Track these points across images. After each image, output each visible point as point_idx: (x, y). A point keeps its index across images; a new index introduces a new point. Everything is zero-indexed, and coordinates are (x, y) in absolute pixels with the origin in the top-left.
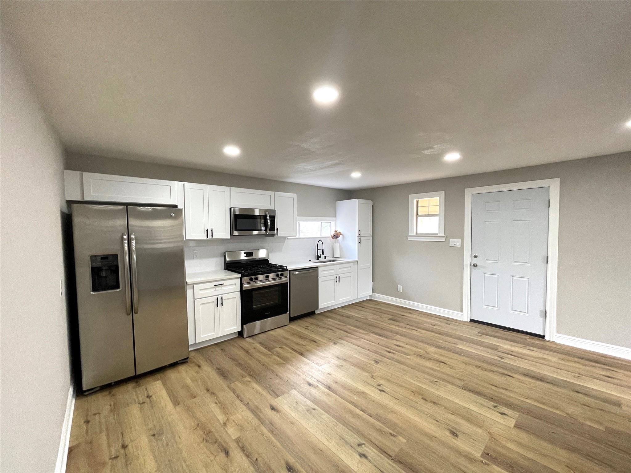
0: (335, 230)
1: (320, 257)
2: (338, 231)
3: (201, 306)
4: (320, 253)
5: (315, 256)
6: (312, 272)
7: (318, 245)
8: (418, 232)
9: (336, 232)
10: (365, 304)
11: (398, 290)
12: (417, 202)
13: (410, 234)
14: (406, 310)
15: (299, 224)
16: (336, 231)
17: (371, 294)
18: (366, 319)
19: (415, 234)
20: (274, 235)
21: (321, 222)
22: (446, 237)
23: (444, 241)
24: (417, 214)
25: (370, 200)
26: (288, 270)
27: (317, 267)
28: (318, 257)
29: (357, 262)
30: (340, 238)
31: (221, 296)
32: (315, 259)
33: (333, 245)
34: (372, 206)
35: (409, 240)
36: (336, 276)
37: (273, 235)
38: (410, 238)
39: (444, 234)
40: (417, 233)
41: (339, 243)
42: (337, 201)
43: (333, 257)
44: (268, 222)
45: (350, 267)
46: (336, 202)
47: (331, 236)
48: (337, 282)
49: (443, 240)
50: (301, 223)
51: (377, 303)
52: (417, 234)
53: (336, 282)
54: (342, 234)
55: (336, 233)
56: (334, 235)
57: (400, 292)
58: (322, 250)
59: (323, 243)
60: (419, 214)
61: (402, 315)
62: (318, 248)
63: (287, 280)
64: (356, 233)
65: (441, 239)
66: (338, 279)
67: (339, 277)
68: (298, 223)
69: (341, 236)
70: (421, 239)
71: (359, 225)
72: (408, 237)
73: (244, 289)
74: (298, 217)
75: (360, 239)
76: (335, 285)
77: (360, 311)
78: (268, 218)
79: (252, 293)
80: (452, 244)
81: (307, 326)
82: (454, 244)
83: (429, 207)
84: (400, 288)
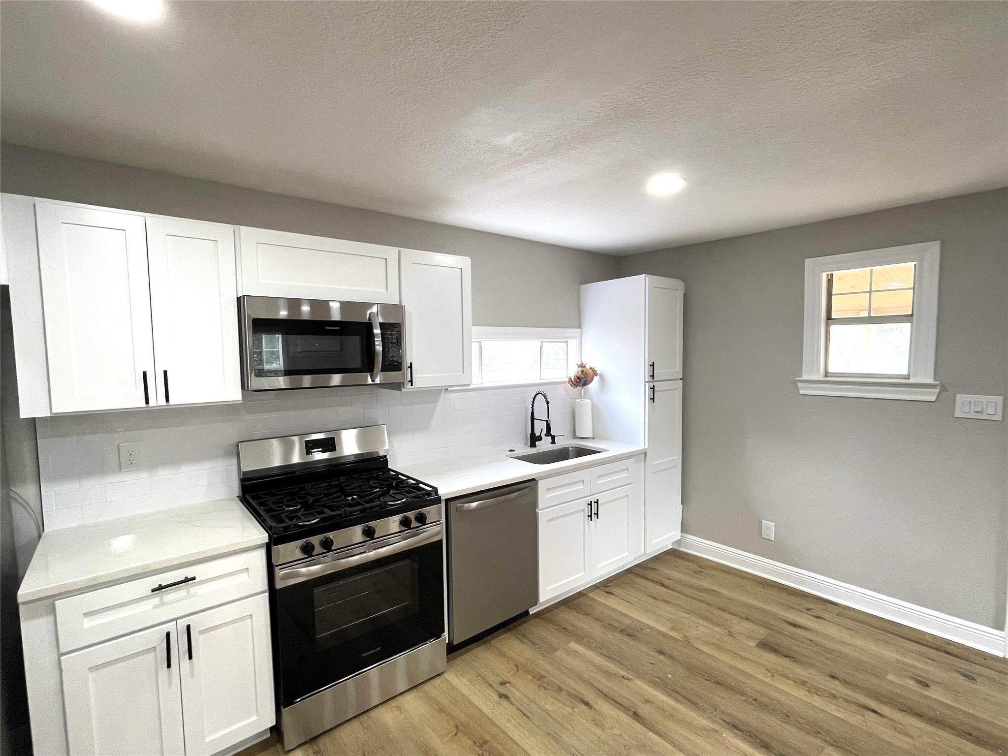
0: (579, 363)
1: (540, 438)
2: (588, 367)
3: (91, 675)
4: (540, 427)
5: (527, 437)
6: (520, 496)
7: (533, 405)
8: (831, 370)
9: (584, 369)
10: (667, 571)
11: (760, 534)
12: (830, 282)
13: (804, 378)
14: (793, 599)
15: (481, 348)
16: (582, 366)
17: (679, 538)
18: (687, 643)
19: (821, 377)
20: (400, 383)
21: (542, 342)
22: (943, 389)
23: (933, 398)
24: (829, 318)
25: (678, 279)
26: (443, 498)
27: (534, 480)
28: (534, 440)
29: (644, 455)
30: (594, 385)
31: (183, 624)
32: (526, 444)
33: (574, 403)
34: (684, 294)
35: (802, 392)
36: (589, 499)
37: (398, 386)
38: (803, 388)
39: (935, 380)
40: (827, 374)
41: (590, 398)
42: (582, 284)
43: (575, 436)
44: (376, 343)
45: (627, 469)
46: (581, 286)
47: (567, 380)
48: (591, 516)
49: (931, 396)
50: (486, 344)
51: (701, 566)
52: (826, 376)
53: (587, 519)
54: (598, 372)
55: (582, 371)
56: (579, 378)
57: (772, 541)
58: (547, 421)
59: (548, 403)
60: (833, 317)
61: (795, 625)
62: (533, 413)
63: (438, 533)
64: (642, 373)
66: (593, 511)
67: (597, 502)
68: (475, 347)
69: (596, 378)
70: (846, 390)
71: (652, 348)
72: (799, 385)
73: (279, 585)
74: (475, 329)
75: (653, 388)
76: (586, 525)
77: (660, 604)
78: (377, 331)
79: (313, 591)
80: (967, 409)
81: (503, 684)
82: (976, 412)
83: (872, 293)
84: (770, 529)
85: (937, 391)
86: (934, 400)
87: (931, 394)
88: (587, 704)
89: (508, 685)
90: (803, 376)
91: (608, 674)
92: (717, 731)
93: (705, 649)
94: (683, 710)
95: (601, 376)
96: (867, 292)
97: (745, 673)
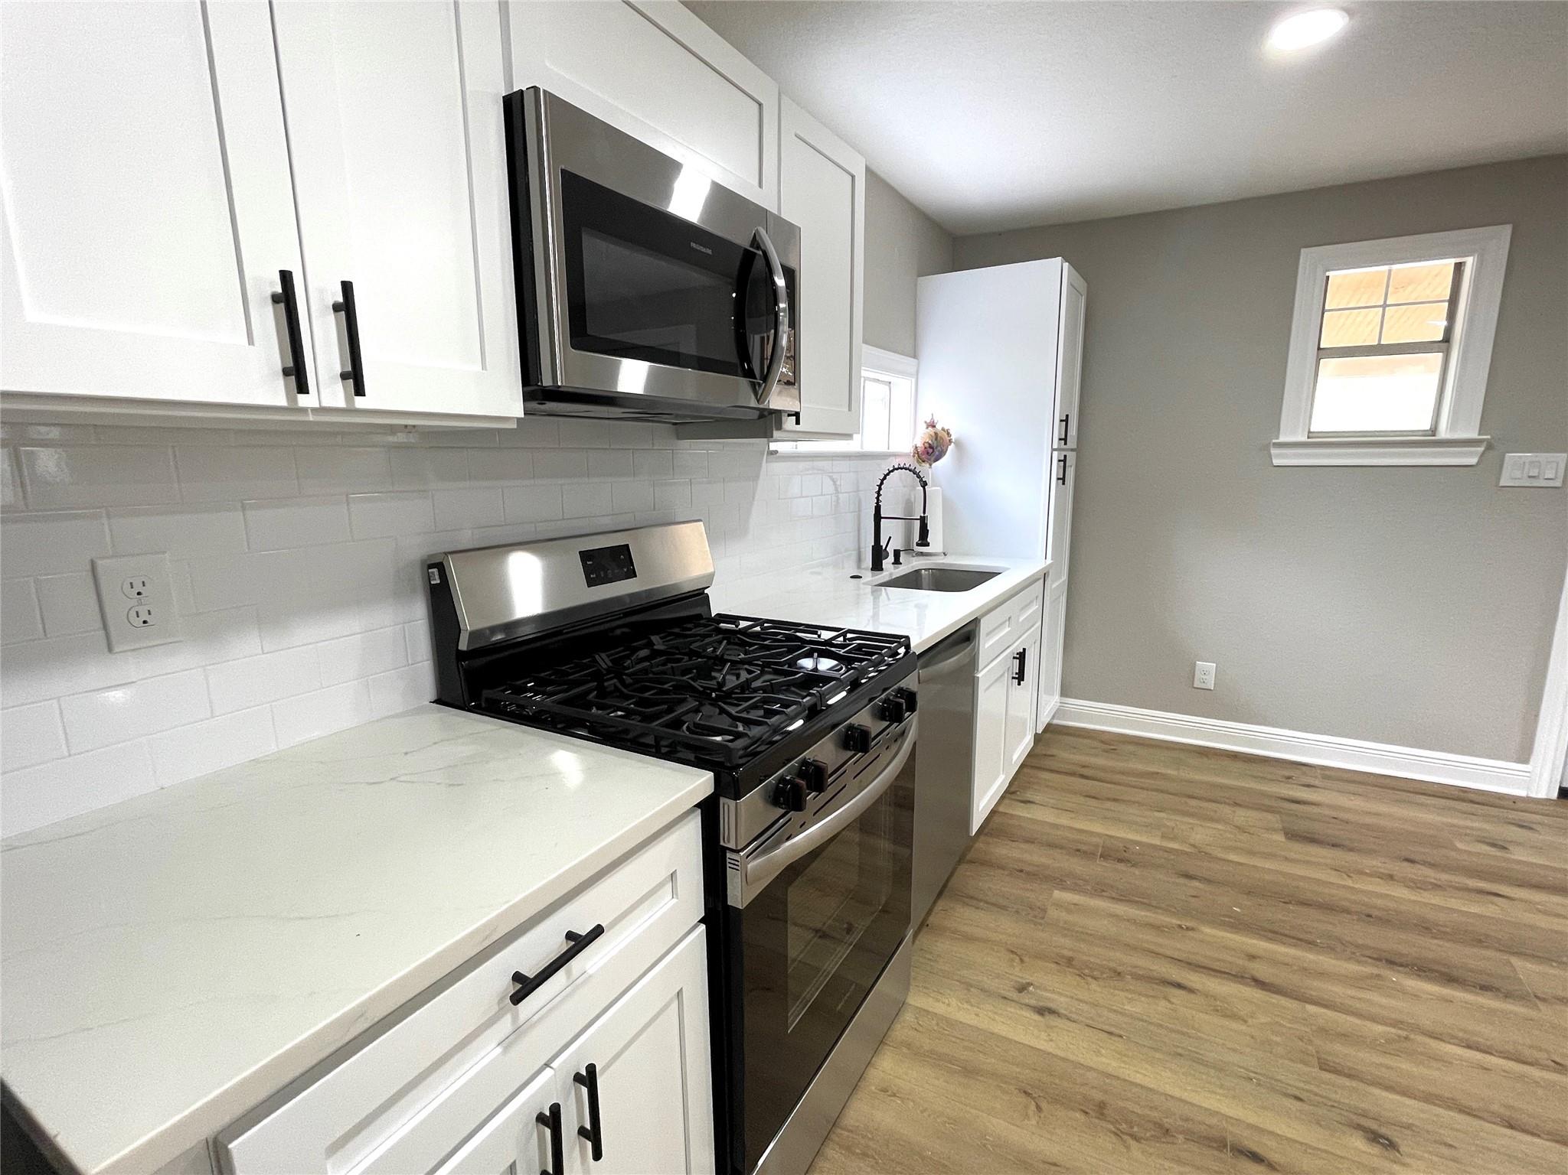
1: (886, 555)
2: (940, 426)
5: (861, 553)
7: (878, 491)
8: (1317, 427)
9: (935, 431)
10: (1070, 756)
11: (1193, 684)
13: (1282, 439)
16: (933, 425)
19: (1304, 438)
22: (1490, 447)
23: (1473, 461)
24: (1318, 347)
27: (977, 618)
28: (879, 557)
35: (1276, 462)
36: (1013, 650)
38: (1278, 456)
39: (1480, 434)
40: (1312, 433)
42: (922, 277)
45: (1038, 596)
46: (921, 280)
48: (1016, 677)
49: (1470, 457)
52: (1312, 437)
53: (1011, 684)
54: (954, 437)
55: (932, 434)
57: (1210, 690)
59: (924, 484)
60: (1327, 345)
62: (878, 508)
64: (1048, 435)
65: (1465, 455)
67: (1024, 653)
71: (1064, 394)
72: (1274, 451)
75: (1064, 461)
76: (1009, 693)
80: (1518, 474)
81: (1022, 988)
82: (1530, 477)
83: (1387, 309)
84: (1207, 671)
85: (1481, 449)
86: (1474, 464)
87: (1471, 454)
88: (1179, 986)
89: (1031, 988)
90: (1281, 436)
91: (1157, 928)
92: (1378, 976)
93: (1232, 857)
94: (1310, 957)
95: (959, 445)
96: (1380, 306)
97: (1318, 882)
